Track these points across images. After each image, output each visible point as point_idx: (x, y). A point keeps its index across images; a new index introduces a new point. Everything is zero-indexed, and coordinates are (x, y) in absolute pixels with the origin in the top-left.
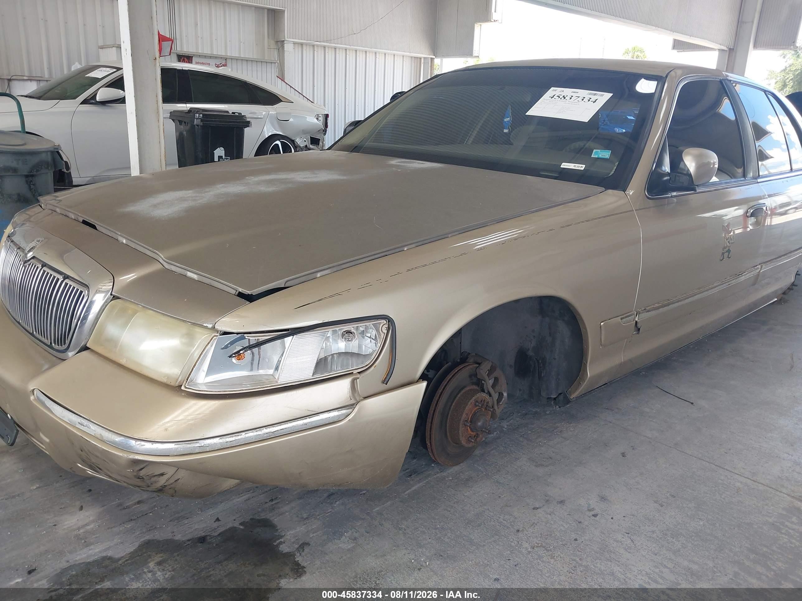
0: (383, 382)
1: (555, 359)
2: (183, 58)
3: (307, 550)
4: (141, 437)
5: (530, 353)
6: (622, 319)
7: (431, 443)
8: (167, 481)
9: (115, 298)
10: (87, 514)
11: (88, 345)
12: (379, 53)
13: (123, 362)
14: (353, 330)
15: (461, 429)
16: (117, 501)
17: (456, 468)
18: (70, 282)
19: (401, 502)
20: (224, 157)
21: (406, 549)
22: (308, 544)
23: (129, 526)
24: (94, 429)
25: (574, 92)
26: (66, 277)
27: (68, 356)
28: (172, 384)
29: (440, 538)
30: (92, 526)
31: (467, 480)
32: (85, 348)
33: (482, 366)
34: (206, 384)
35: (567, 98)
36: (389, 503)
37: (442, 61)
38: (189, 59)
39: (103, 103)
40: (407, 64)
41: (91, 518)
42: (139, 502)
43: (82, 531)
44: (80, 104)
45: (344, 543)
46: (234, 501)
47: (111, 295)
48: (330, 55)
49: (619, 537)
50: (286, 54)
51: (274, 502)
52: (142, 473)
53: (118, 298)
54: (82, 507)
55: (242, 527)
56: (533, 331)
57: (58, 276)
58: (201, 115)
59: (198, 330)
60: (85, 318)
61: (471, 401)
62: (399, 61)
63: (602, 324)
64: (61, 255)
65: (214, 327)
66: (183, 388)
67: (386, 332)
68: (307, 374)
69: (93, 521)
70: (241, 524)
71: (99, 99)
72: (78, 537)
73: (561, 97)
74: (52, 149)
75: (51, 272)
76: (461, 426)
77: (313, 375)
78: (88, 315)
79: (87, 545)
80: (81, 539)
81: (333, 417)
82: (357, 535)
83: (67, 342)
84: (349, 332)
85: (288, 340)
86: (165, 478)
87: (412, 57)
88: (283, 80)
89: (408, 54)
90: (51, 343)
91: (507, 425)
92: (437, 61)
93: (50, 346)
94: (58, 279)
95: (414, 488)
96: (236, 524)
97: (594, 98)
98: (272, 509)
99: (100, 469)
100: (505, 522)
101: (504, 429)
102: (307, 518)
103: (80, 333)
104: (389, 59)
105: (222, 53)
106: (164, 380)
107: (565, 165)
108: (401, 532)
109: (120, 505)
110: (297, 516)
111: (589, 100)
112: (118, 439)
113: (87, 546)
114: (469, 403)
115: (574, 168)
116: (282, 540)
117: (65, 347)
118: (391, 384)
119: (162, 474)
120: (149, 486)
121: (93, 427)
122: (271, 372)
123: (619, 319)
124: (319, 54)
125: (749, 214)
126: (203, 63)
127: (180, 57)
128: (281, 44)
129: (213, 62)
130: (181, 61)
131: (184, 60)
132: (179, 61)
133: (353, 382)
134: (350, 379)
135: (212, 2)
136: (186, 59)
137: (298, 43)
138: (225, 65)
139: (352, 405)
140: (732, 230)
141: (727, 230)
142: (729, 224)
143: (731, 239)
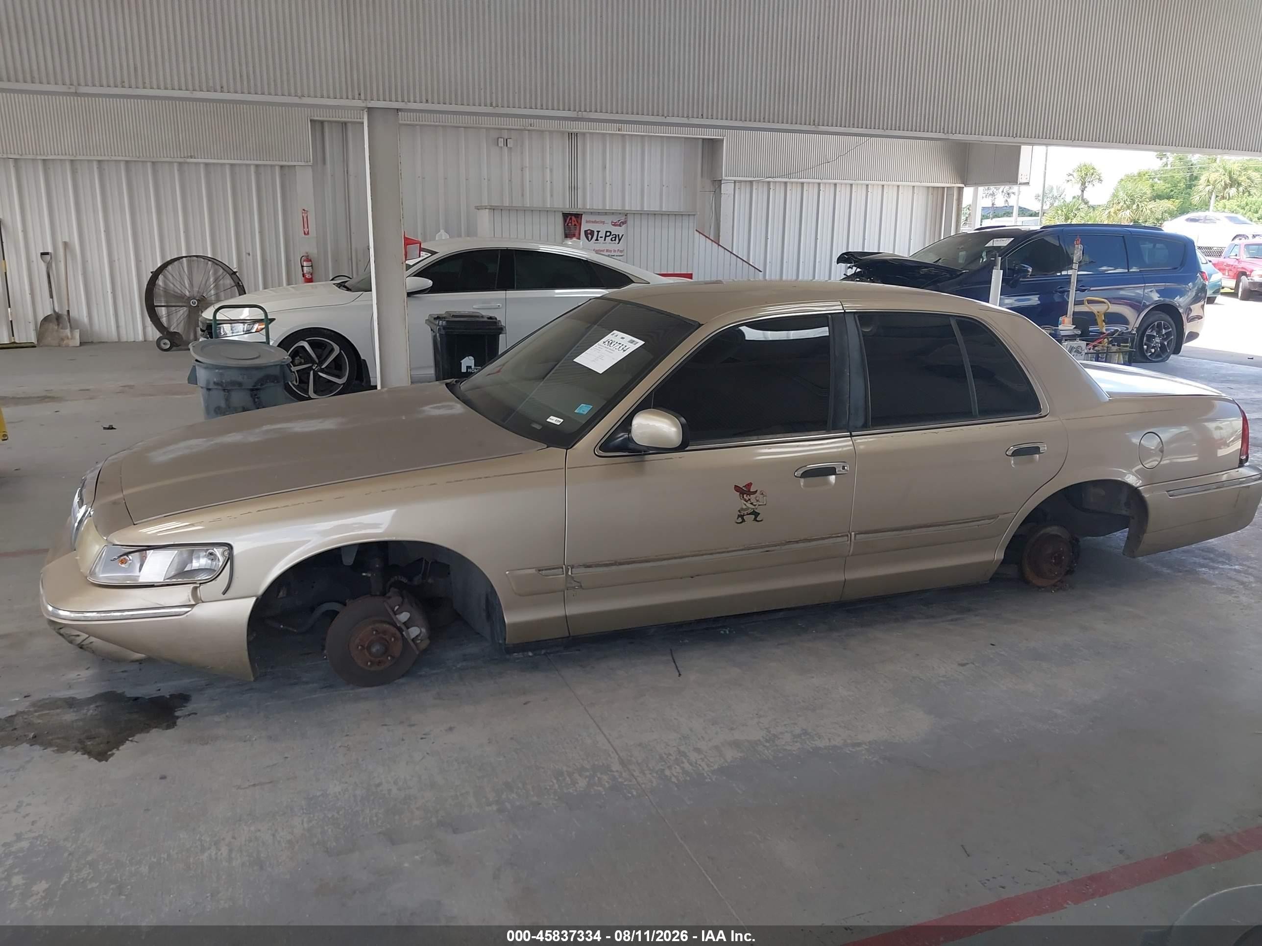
0: (222, 593)
2: (569, 217)
6: (541, 571)
8: (83, 641)
9: (90, 516)
12: (873, 186)
20: (473, 367)
25: (622, 338)
28: (85, 575)
33: (390, 601)
34: (101, 577)
35: (613, 344)
38: (578, 217)
40: (920, 199)
48: (793, 195)
50: (723, 198)
58: (444, 322)
59: (102, 541)
62: (905, 196)
63: (508, 573)
65: (107, 540)
66: (88, 578)
67: (227, 556)
68: (160, 579)
73: (610, 342)
77: (164, 580)
81: (175, 612)
85: (149, 554)
86: (81, 638)
87: (927, 187)
89: (919, 184)
97: (628, 346)
104: (890, 194)
105: (617, 206)
107: (551, 419)
111: (623, 349)
112: (49, 607)
115: (554, 422)
118: (229, 594)
122: (136, 574)
123: (533, 571)
124: (777, 195)
125: (800, 472)
126: (595, 222)
127: (566, 216)
128: (717, 183)
129: (609, 219)
130: (568, 221)
131: (571, 219)
132: (565, 221)
133: (195, 589)
134: (192, 586)
135: (627, 136)
136: (573, 218)
137: (746, 181)
138: (624, 223)
139: (192, 606)
140: (757, 491)
141: (744, 491)
142: (750, 485)
143: (757, 501)
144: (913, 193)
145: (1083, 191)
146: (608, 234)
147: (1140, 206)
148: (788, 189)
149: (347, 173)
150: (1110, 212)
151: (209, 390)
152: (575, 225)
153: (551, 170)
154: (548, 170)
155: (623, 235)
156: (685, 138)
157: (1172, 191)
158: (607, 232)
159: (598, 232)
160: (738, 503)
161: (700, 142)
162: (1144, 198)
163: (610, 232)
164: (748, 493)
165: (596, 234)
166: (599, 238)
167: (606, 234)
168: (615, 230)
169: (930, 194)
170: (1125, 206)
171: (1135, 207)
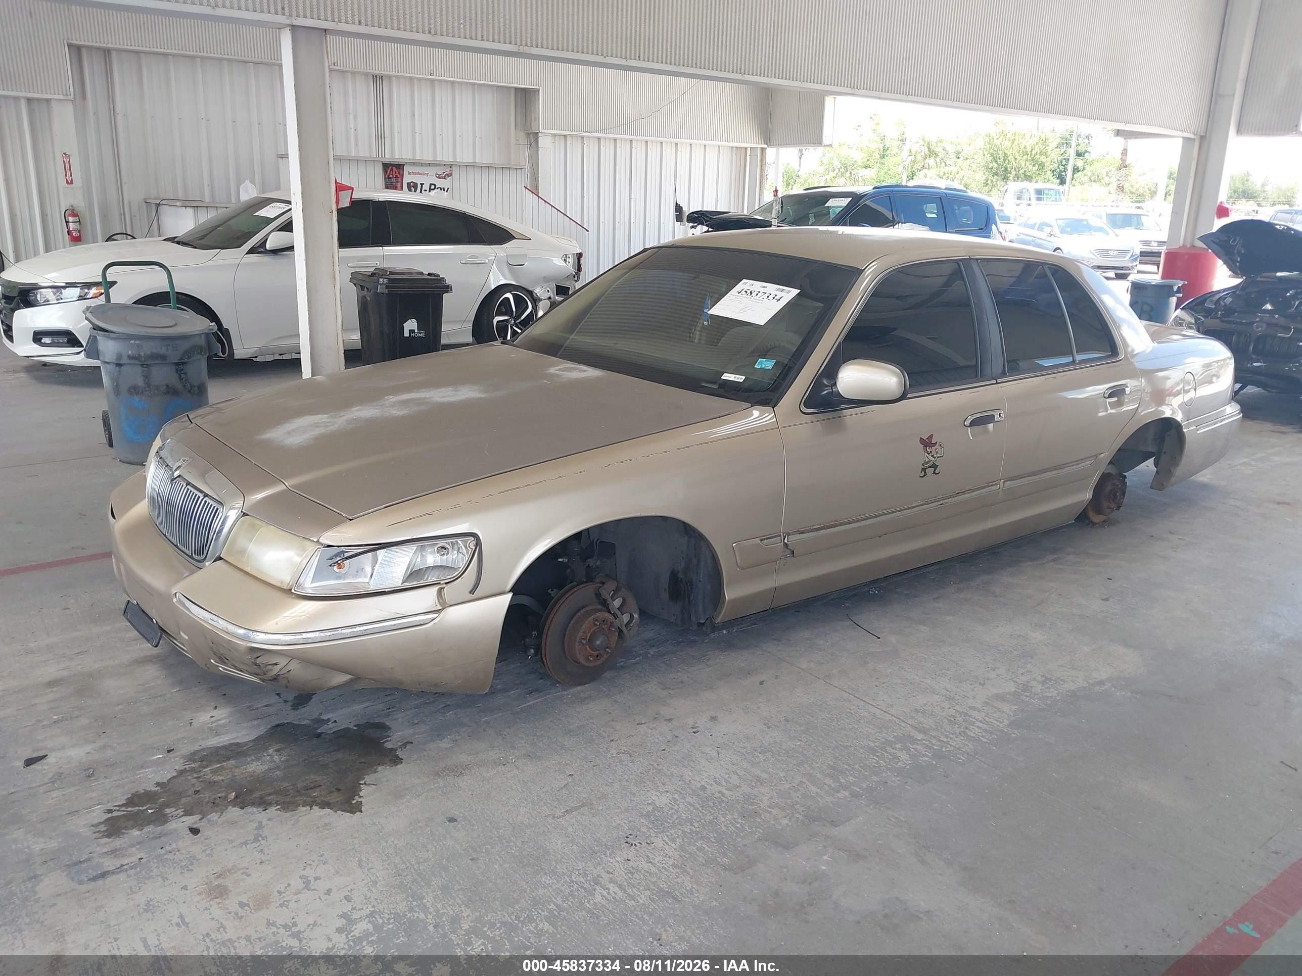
0: (470, 593)
1: (700, 581)
2: (390, 168)
3: (408, 746)
4: (256, 629)
5: (681, 576)
6: (762, 540)
7: (546, 659)
8: (280, 670)
9: (245, 514)
10: (220, 712)
11: (221, 556)
12: (682, 144)
13: (248, 569)
14: (447, 546)
15: (577, 647)
16: (248, 704)
17: (580, 688)
18: (209, 501)
19: (511, 714)
20: (416, 331)
21: (500, 750)
22: (412, 743)
23: (255, 723)
24: (222, 624)
25: (763, 287)
26: (206, 495)
27: (205, 564)
28: (285, 588)
29: (535, 743)
30: (223, 721)
31: (586, 698)
32: (220, 558)
33: (605, 586)
34: (311, 588)
35: (754, 294)
36: (500, 714)
37: (778, 154)
38: (399, 169)
39: (275, 252)
40: (726, 159)
41: (224, 716)
42: (266, 706)
43: (214, 724)
44: (246, 254)
45: (445, 744)
46: (354, 708)
47: (242, 512)
48: (607, 150)
49: (708, 750)
50: (541, 152)
51: (390, 710)
52: (259, 661)
53: (248, 515)
54: (216, 707)
55: (355, 728)
56: (682, 552)
57: (199, 494)
59: (307, 543)
60: (220, 531)
61: (590, 619)
62: (712, 155)
63: (734, 545)
64: (203, 475)
65: (318, 541)
66: (293, 591)
67: (474, 548)
68: (398, 583)
69: (225, 718)
70: (355, 726)
71: (270, 247)
72: (211, 729)
73: (749, 292)
74: (207, 331)
75: (193, 490)
76: (577, 644)
77: (402, 584)
78: (223, 529)
79: (218, 734)
80: (213, 730)
81: (419, 620)
82: (457, 737)
83: (205, 553)
84: (443, 548)
85: (381, 553)
86: (279, 667)
87: (732, 147)
88: (535, 192)
89: (726, 144)
90: (192, 554)
91: (654, 652)
92: (771, 152)
93: (191, 557)
94: (199, 497)
95: (530, 703)
96: (351, 726)
97: (780, 294)
98: (388, 715)
99: (227, 660)
100: (604, 733)
101: (649, 655)
102: (417, 723)
103: (215, 545)
104: (698, 153)
105: (448, 158)
106: (278, 584)
107: (727, 376)
108: (500, 737)
109: (250, 707)
110: (409, 722)
111: (774, 298)
112: (241, 631)
113: (218, 736)
114: (587, 622)
115: (734, 380)
116: (389, 739)
117: (203, 557)
118: (478, 593)
119: (276, 664)
120: (265, 674)
121: (221, 622)
122: (367, 580)
123: (758, 541)
124: (591, 149)
125: (967, 423)
126: (418, 174)
127: (387, 166)
128: (533, 137)
129: (433, 171)
130: (388, 172)
131: (392, 170)
132: (385, 172)
133: (440, 591)
134: (436, 588)
135: (436, 82)
136: (394, 168)
137: (560, 135)
138: (450, 175)
139: (439, 611)
140: (936, 443)
141: (927, 443)
142: (931, 437)
143: (937, 453)
144: (719, 153)
145: (800, 158)
146: (433, 187)
147: (853, 174)
148: (618, 145)
149: (114, 110)
150: (826, 179)
151: (119, 365)
152: (397, 176)
153: (355, 117)
154: (351, 116)
155: (448, 189)
156: (498, 87)
157: (868, 160)
158: (431, 185)
159: (422, 184)
160: (921, 456)
161: (513, 91)
162: (855, 166)
163: (435, 185)
164: (930, 445)
165: (419, 186)
166: (423, 191)
167: (430, 187)
168: (440, 183)
169: (734, 155)
170: (839, 173)
171: (848, 174)
